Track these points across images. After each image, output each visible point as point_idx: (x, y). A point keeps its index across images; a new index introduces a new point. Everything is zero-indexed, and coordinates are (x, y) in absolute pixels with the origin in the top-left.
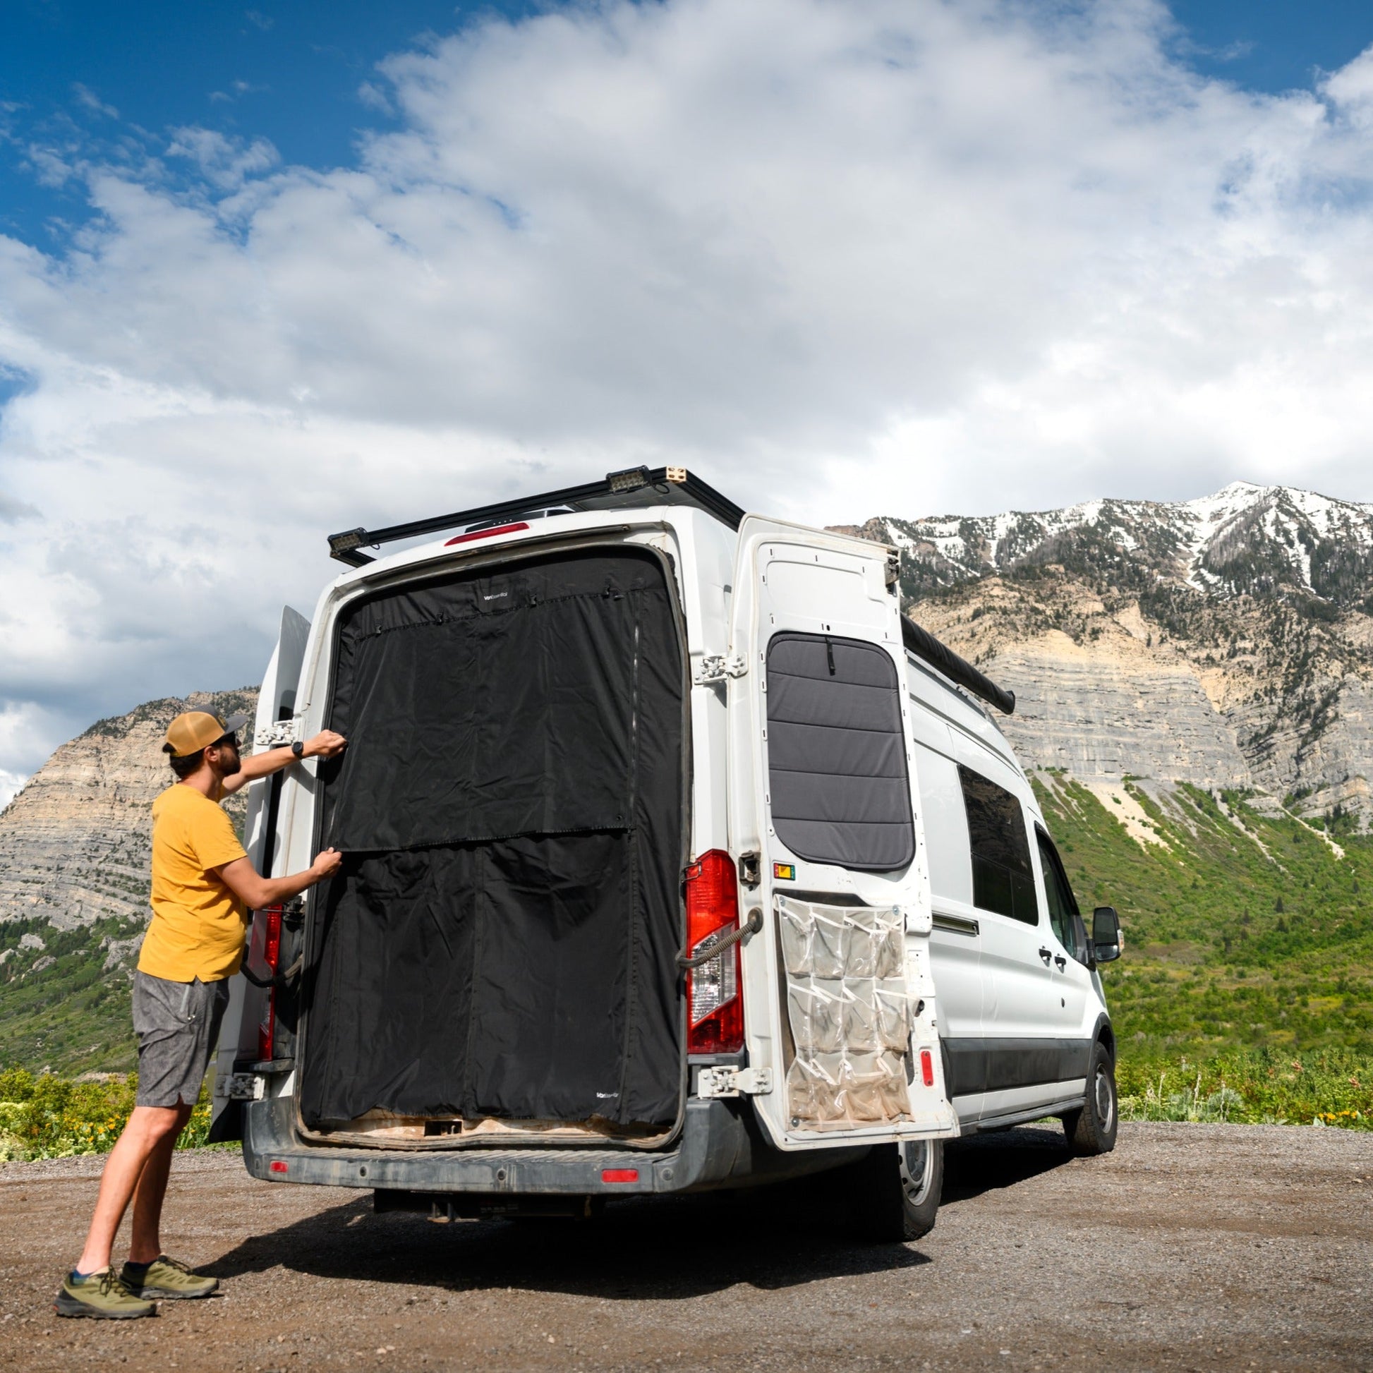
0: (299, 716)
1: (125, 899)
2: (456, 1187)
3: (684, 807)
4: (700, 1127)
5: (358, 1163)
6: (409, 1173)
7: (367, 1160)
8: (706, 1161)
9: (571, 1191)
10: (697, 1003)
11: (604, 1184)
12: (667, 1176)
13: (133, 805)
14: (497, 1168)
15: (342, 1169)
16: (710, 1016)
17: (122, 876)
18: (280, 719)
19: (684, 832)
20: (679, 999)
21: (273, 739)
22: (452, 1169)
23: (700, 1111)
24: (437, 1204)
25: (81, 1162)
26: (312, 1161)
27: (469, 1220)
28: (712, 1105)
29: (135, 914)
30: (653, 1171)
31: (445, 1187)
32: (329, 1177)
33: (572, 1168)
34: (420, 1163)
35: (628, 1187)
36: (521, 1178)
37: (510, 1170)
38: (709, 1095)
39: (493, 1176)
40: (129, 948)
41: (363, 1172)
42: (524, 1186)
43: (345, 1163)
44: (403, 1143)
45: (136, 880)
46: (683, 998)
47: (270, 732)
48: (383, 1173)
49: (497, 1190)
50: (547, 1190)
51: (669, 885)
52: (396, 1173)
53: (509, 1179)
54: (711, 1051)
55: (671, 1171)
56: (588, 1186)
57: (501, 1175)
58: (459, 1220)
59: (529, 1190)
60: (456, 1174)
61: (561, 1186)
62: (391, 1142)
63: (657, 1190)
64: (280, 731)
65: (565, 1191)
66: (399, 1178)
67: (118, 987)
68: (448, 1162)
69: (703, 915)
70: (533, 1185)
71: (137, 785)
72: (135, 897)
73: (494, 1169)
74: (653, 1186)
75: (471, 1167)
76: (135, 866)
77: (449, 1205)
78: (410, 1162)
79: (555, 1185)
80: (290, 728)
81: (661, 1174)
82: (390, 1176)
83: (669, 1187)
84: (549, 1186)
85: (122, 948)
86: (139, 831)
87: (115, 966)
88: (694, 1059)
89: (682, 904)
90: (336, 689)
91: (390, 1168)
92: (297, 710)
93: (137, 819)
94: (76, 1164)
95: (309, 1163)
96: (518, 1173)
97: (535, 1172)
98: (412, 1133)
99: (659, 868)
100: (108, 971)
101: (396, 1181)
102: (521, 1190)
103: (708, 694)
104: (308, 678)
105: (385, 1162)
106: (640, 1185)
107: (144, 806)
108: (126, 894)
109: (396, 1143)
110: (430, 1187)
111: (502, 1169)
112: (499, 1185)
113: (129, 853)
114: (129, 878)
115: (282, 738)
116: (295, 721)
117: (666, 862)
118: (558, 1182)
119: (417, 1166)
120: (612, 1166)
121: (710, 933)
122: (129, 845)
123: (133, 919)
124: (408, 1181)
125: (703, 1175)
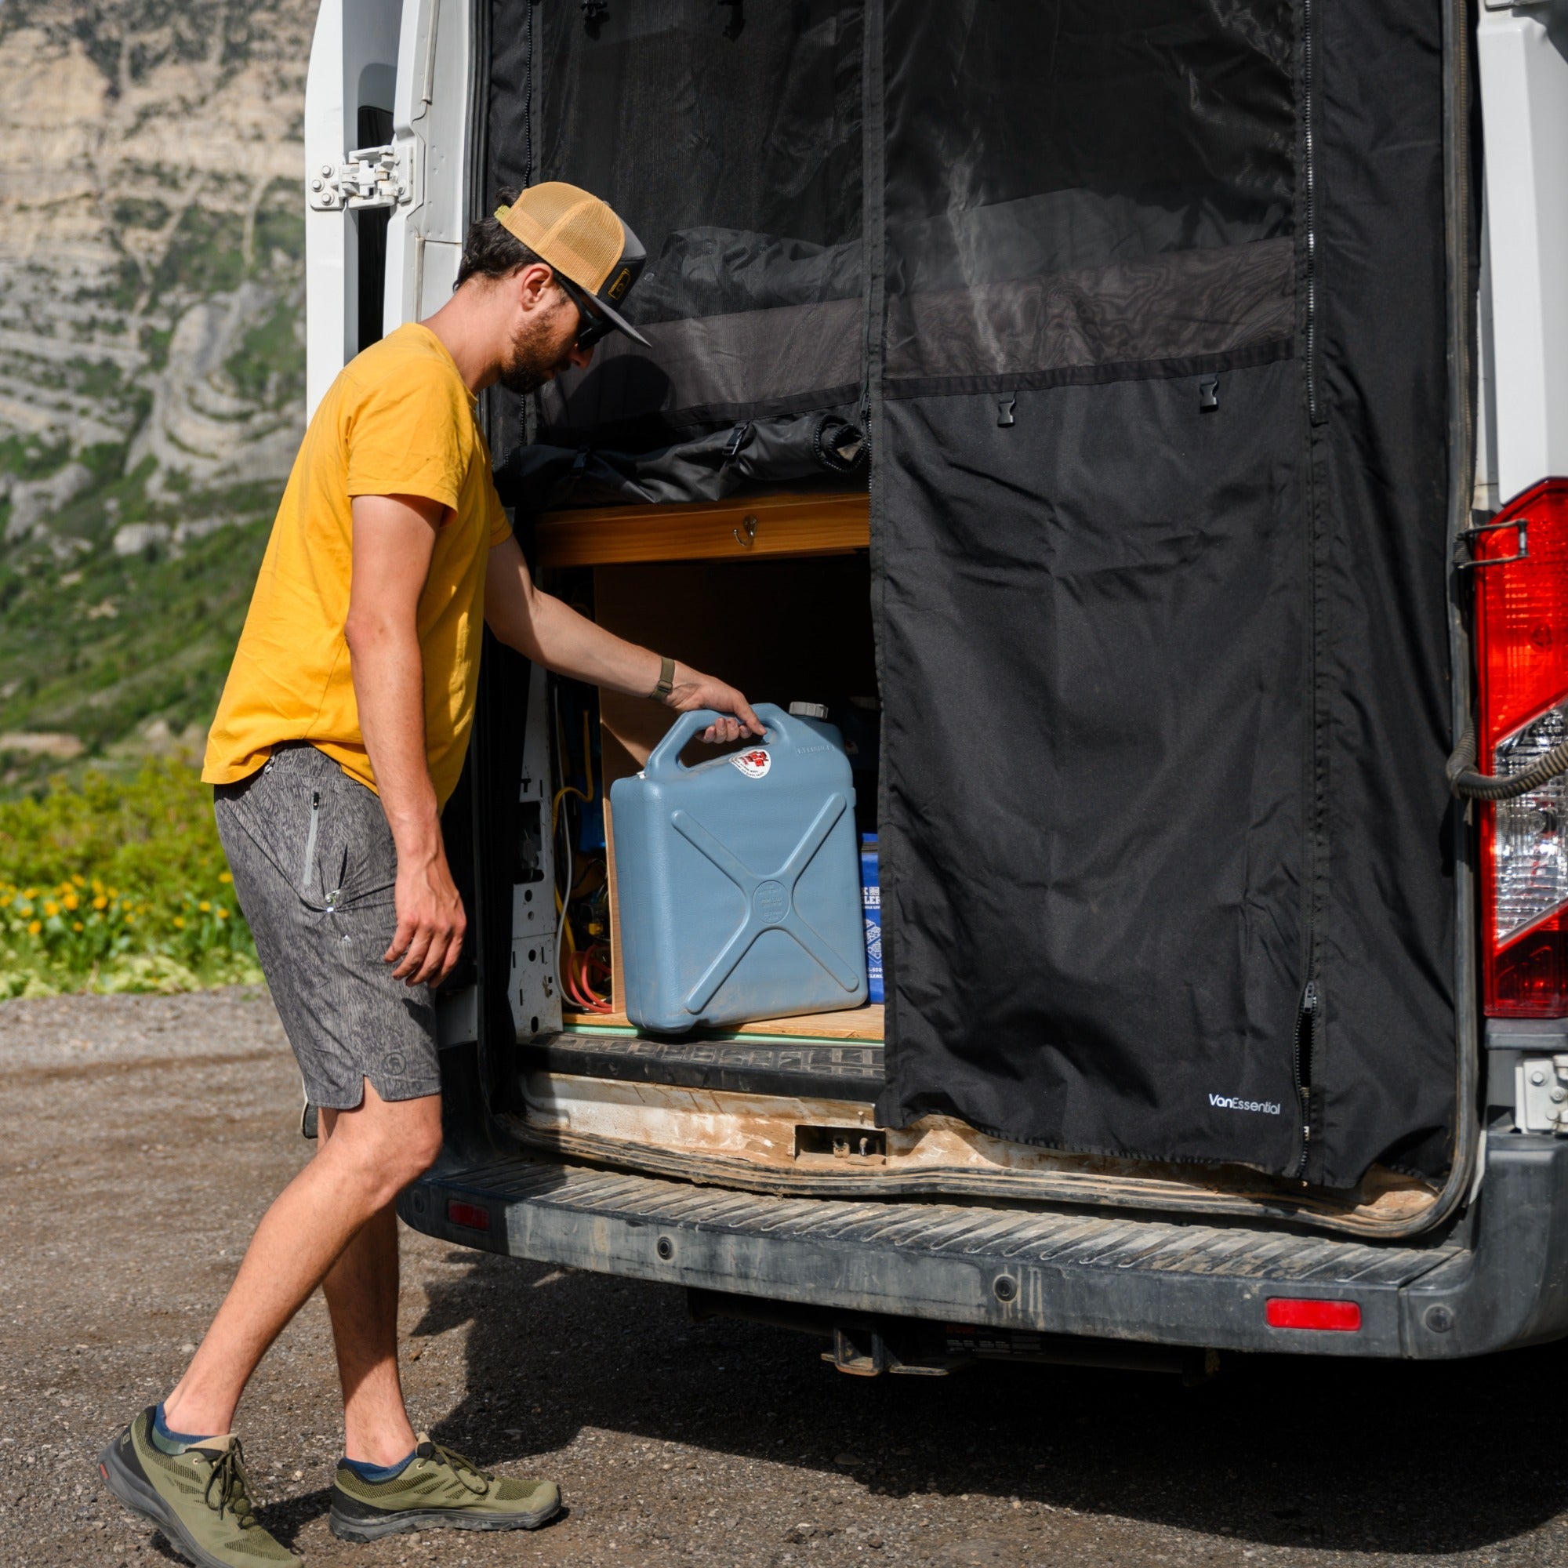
0: (408, 133)
1: (29, 399)
2: (892, 1305)
3: (1457, 357)
4: (1528, 1208)
5: (651, 1228)
6: (775, 1264)
7: (673, 1224)
8: (1543, 1290)
9: (1187, 1341)
10: (1509, 884)
11: (1273, 1331)
12: (1437, 1321)
13: (22, 208)
14: (994, 1271)
15: (614, 1236)
16: (1547, 923)
17: (17, 353)
18: (361, 146)
19: (1458, 425)
20: (1449, 870)
21: (351, 194)
22: (881, 1264)
23: (1526, 1169)
24: (844, 1332)
25: (26, 1016)
26: (542, 1212)
27: (924, 1370)
28: (1559, 1155)
29: (52, 429)
30: (1400, 1307)
31: (865, 1303)
32: (586, 1251)
33: (1187, 1288)
34: (799, 1240)
35: (1338, 1342)
36: (1054, 1297)
37: (1026, 1279)
38: (1548, 1125)
39: (985, 1289)
40: (48, 496)
41: (664, 1249)
42: (1064, 1318)
43: (622, 1224)
44: (746, 1175)
45: (45, 361)
46: (1464, 873)
47: (342, 175)
48: (713, 1257)
49: (994, 1322)
50: (1123, 1334)
51: (1415, 571)
52: (744, 1260)
53: (1025, 1300)
54: (1550, 1013)
55: (1450, 1311)
56: (1231, 1333)
57: (1005, 1289)
58: (900, 1368)
59: (1077, 1328)
60: (891, 1276)
61: (1159, 1328)
62: (717, 1172)
63: (1412, 1352)
64: (366, 175)
65: (1170, 1340)
66: (754, 1273)
67: (38, 571)
68: (871, 1246)
69: (1522, 656)
70: (1086, 1319)
71: (25, 167)
72: (49, 395)
73: (986, 1274)
74: (1402, 1343)
75: (927, 1264)
76: (39, 331)
77: (875, 1338)
78: (775, 1237)
79: (1143, 1324)
80: (389, 166)
81: (1423, 1316)
82: (729, 1264)
83: (1442, 1347)
84: (1128, 1325)
85: (39, 496)
86: (40, 260)
87: (28, 533)
88: (1501, 1033)
89: (1456, 621)
90: (492, 58)
91: (730, 1248)
92: (402, 117)
93: (31, 236)
94: (17, 1020)
95: (536, 1216)
96: (1047, 1288)
97: (1091, 1290)
98: (765, 1149)
99: (1388, 523)
100: (17, 541)
101: (745, 1276)
102: (1055, 1327)
103: (1528, 32)
104: (421, 36)
105: (715, 1230)
106: (1367, 1341)
107: (43, 208)
108: (30, 389)
109: (731, 1173)
110: (829, 1300)
111: (1006, 1274)
112: (999, 1310)
113: (26, 307)
114: (32, 358)
115: (372, 192)
116: (399, 148)
117: (1408, 509)
118: (1151, 1319)
119: (792, 1248)
120: (1293, 1287)
121: (1545, 705)
122: (24, 289)
123: (49, 439)
124: (777, 1280)
125: (1532, 1323)
